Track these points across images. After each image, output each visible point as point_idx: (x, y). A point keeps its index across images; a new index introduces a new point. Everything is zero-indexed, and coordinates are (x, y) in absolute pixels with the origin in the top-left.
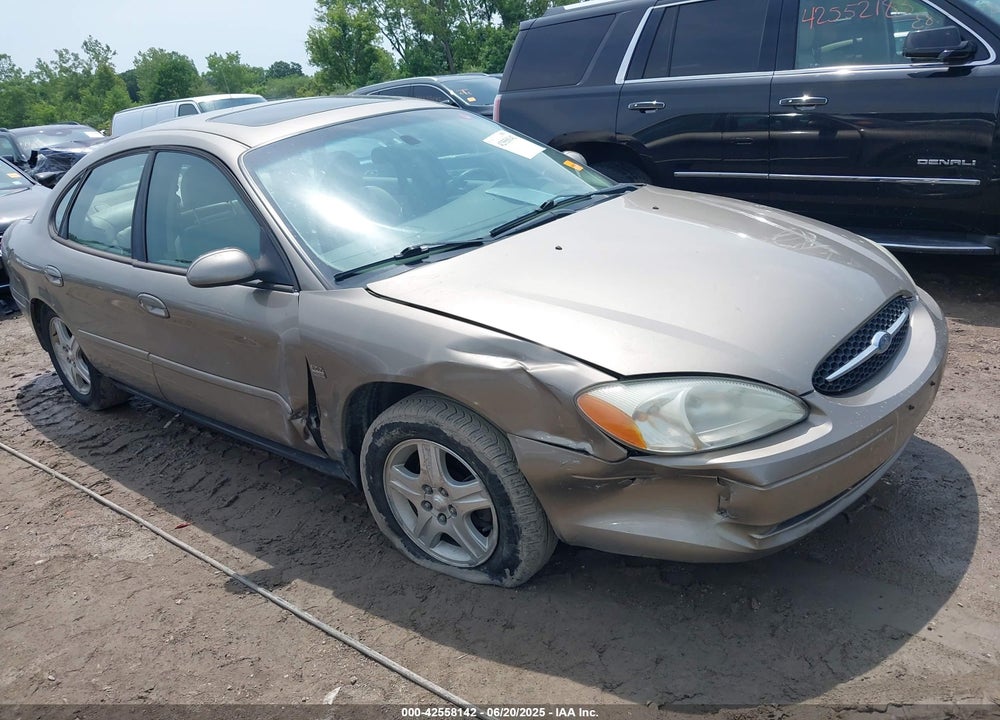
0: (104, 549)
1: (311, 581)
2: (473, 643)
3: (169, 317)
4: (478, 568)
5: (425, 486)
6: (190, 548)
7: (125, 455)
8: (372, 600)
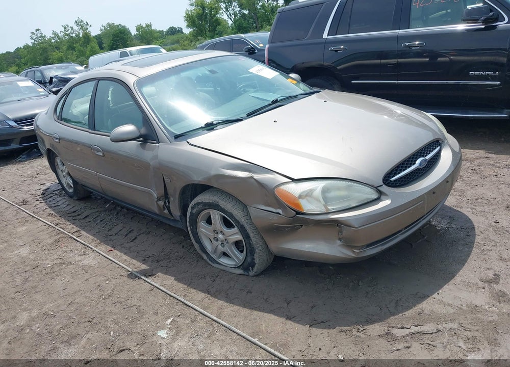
0: (77, 260)
1: (165, 274)
2: (233, 299)
3: (104, 156)
4: (238, 267)
5: (214, 231)
6: (114, 260)
7: (88, 220)
8: (190, 282)
